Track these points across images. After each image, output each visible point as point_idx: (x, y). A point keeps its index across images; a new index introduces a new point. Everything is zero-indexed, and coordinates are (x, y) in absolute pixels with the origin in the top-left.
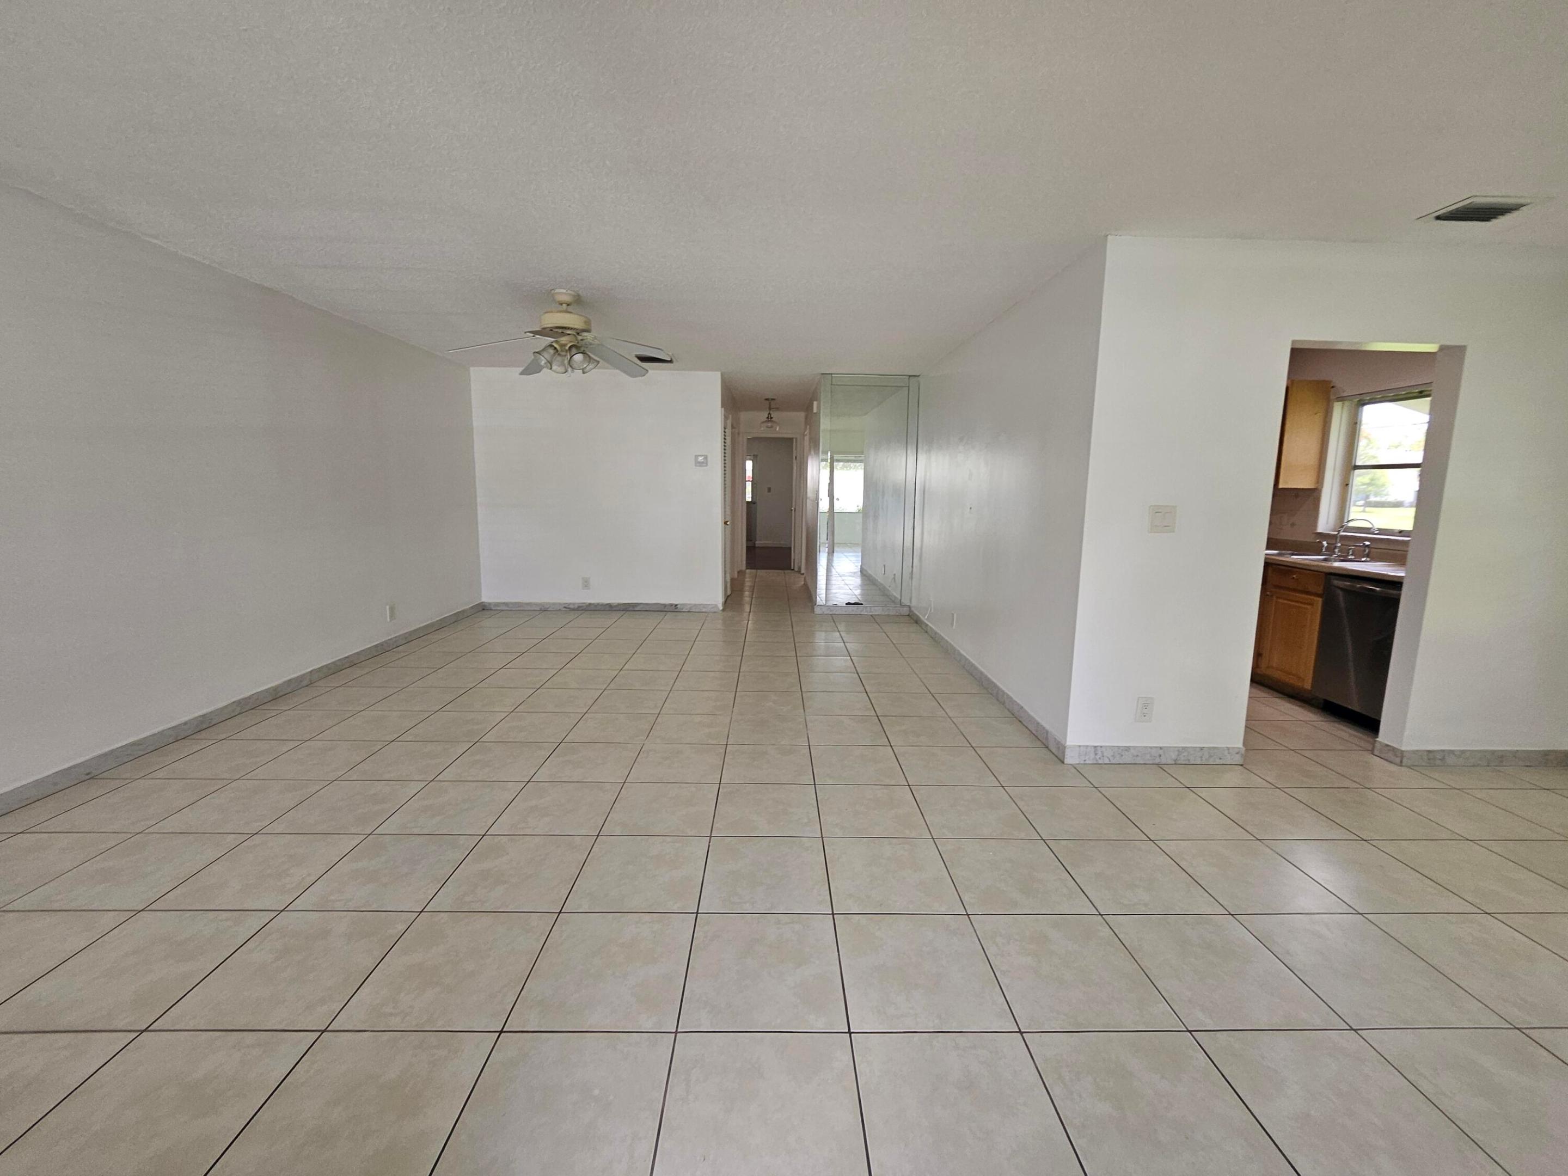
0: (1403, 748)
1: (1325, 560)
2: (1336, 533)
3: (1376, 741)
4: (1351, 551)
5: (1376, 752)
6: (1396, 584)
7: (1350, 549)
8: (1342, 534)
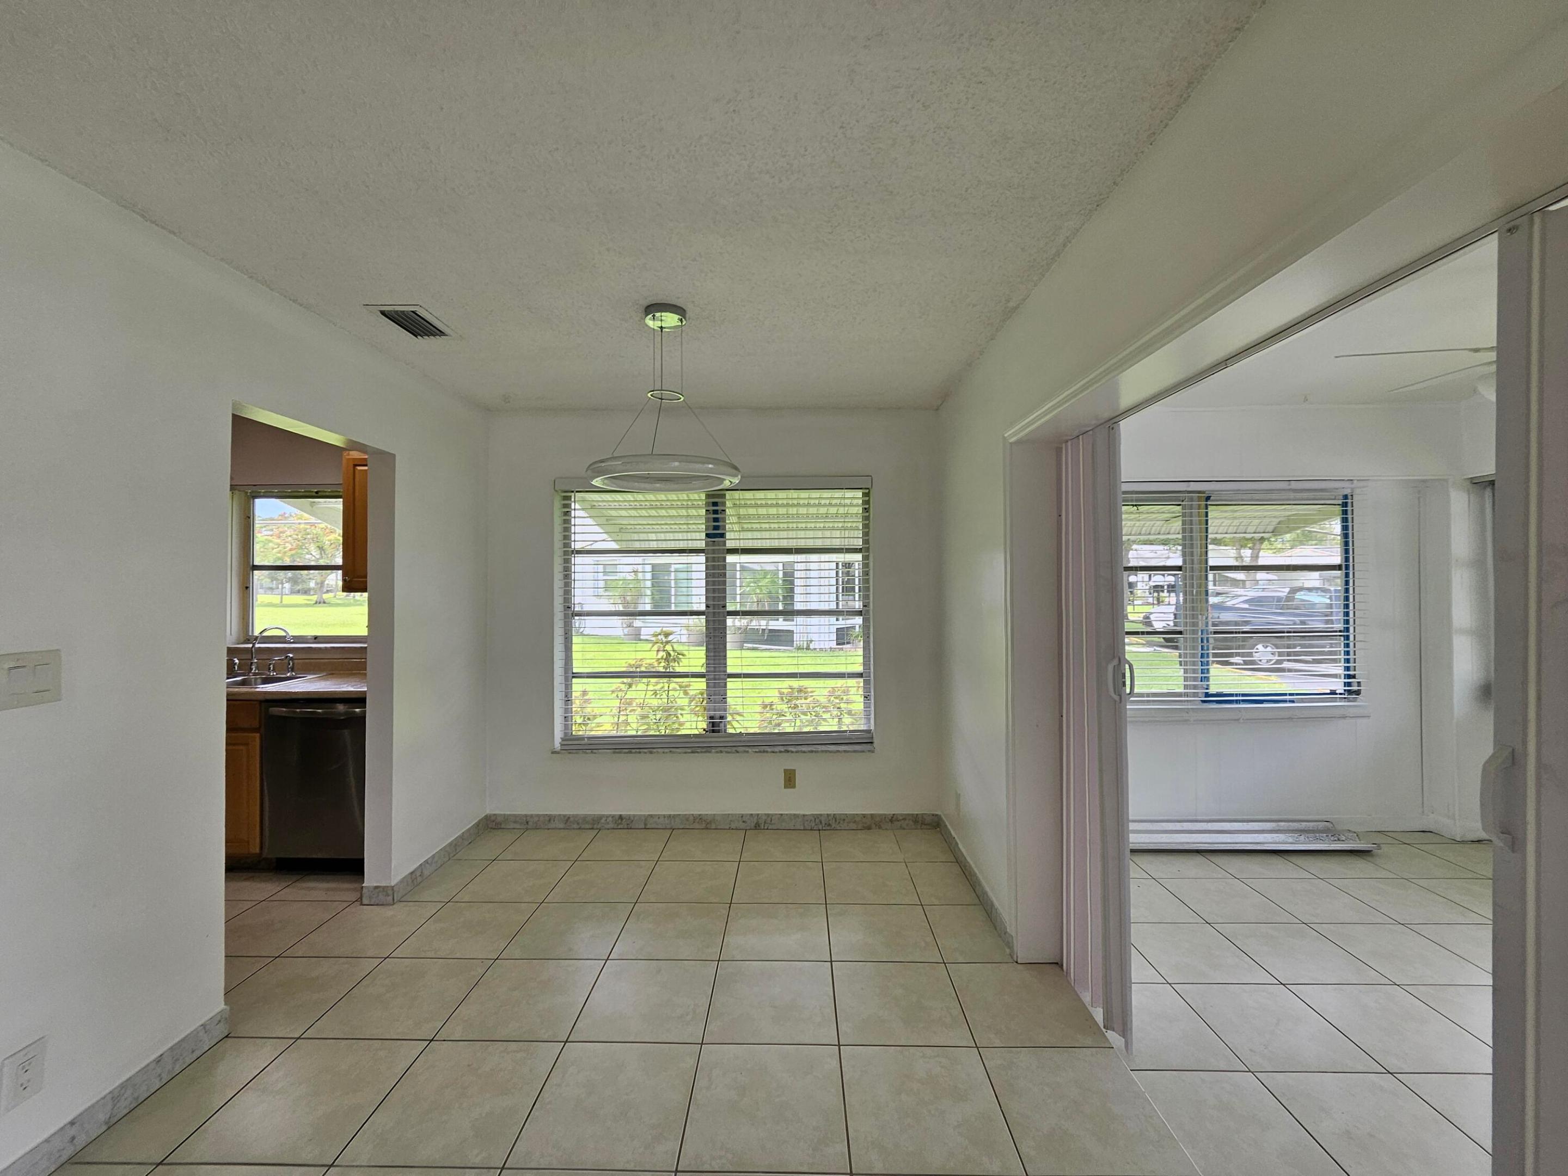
0: (393, 883)
1: (243, 683)
2: (250, 646)
3: (362, 887)
4: (271, 666)
5: (365, 901)
6: (360, 700)
7: (270, 664)
8: (257, 646)
